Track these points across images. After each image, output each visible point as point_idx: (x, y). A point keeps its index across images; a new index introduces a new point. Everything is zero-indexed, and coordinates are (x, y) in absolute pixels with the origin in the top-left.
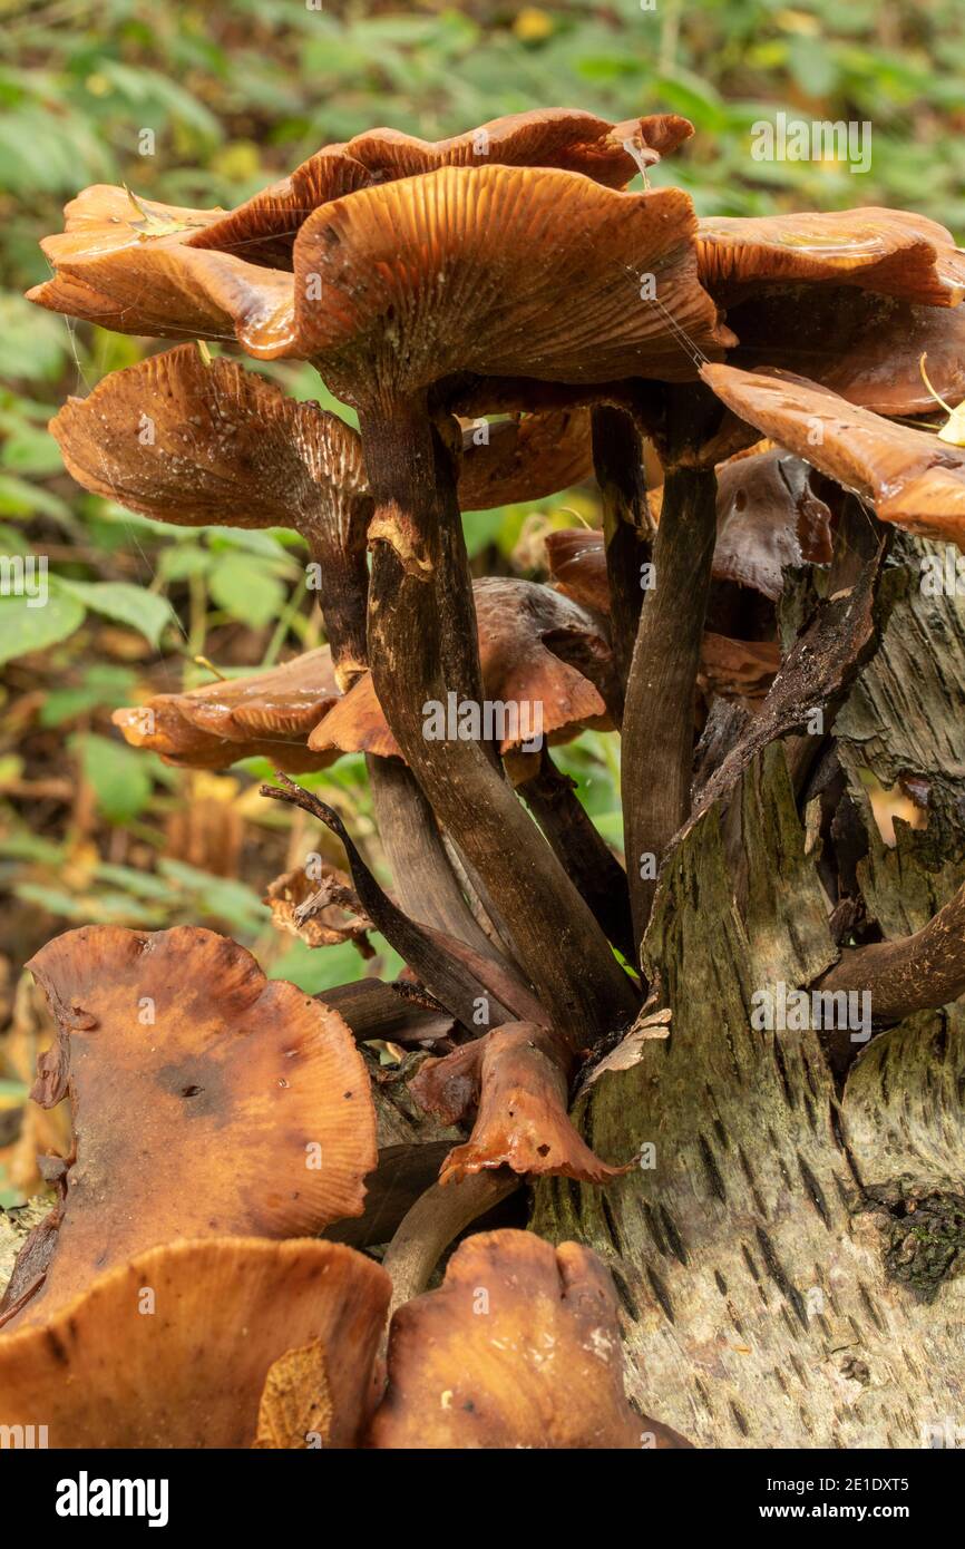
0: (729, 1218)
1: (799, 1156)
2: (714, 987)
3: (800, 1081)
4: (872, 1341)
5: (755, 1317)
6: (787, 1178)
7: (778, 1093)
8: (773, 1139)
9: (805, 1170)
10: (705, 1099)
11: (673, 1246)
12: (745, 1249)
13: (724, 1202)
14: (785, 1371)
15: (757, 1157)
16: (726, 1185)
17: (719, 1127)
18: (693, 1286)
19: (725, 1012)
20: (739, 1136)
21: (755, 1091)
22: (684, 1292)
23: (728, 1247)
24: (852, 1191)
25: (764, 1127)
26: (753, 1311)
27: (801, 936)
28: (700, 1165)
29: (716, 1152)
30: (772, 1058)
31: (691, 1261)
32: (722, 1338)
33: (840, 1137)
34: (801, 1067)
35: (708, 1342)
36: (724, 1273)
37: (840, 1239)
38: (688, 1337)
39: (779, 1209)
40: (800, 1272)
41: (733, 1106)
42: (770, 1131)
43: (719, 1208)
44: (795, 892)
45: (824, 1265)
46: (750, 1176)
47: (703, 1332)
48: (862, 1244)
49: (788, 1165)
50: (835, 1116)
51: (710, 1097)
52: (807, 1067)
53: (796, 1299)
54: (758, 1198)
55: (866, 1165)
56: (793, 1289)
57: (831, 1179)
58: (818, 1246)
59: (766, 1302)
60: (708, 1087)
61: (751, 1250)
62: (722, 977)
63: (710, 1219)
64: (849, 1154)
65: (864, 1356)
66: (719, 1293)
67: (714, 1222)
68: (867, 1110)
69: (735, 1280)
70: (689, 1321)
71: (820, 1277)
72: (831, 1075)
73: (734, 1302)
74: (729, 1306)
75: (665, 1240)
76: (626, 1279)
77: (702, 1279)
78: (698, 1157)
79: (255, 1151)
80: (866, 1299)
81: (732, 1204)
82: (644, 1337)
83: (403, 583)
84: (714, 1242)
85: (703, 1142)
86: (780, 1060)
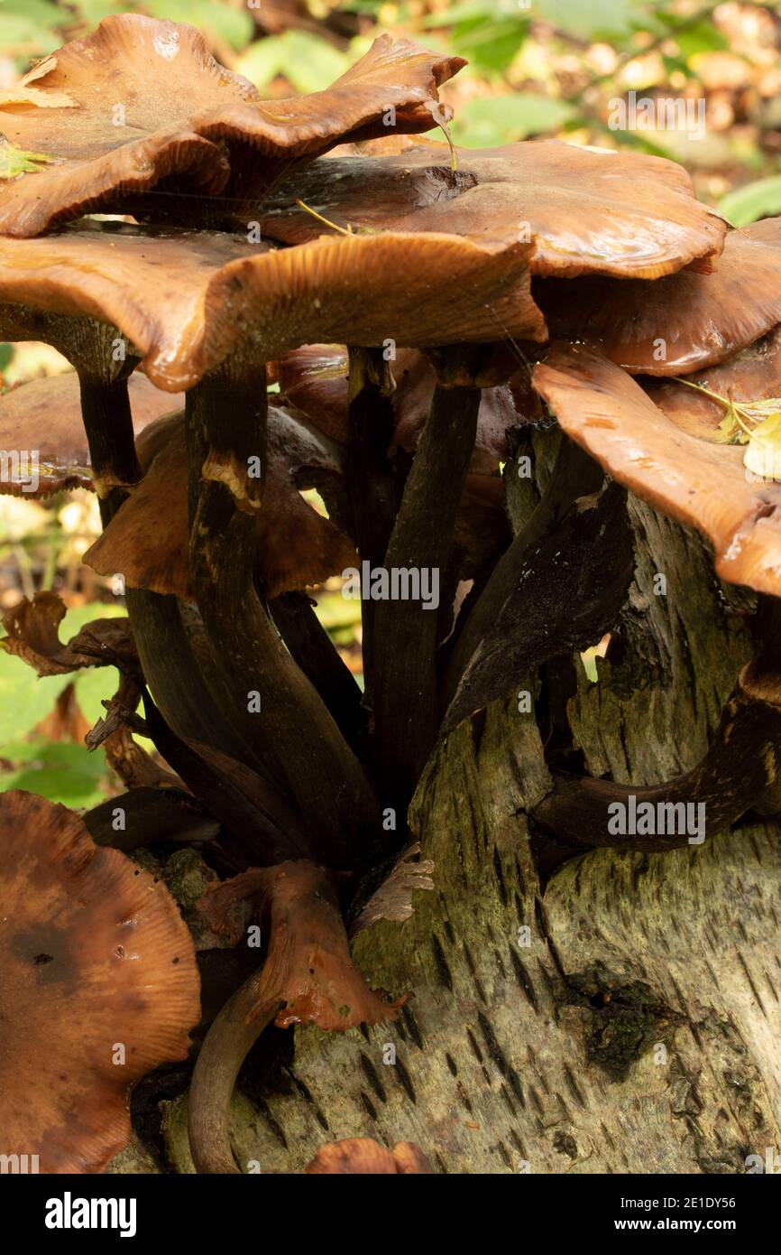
0: (455, 1004)
1: (511, 946)
2: (453, 816)
3: (512, 883)
4: (576, 1116)
5: (480, 1095)
6: (501, 966)
7: (495, 894)
8: (490, 934)
9: (515, 958)
10: (438, 904)
11: (411, 1031)
12: (470, 1033)
13: (451, 991)
14: (508, 1145)
15: (477, 950)
16: (453, 975)
17: (448, 926)
18: (429, 1068)
19: (459, 835)
20: (463, 933)
21: (477, 894)
22: (422, 1074)
23: (455, 1031)
24: (555, 978)
25: (483, 923)
26: (478, 1090)
27: (520, 763)
28: (432, 960)
29: (445, 948)
30: (492, 866)
31: (426, 1045)
32: (455, 1116)
33: (543, 929)
34: (514, 872)
35: (444, 1119)
36: (454, 1055)
37: (547, 1023)
38: (428, 1115)
39: (496, 995)
40: (517, 1053)
41: (459, 908)
42: (488, 927)
43: (447, 996)
44: (516, 725)
45: (535, 1046)
46: (472, 968)
47: (439, 1113)
48: (567, 1029)
49: (502, 955)
50: (540, 910)
51: (442, 903)
52: (519, 871)
53: (513, 1079)
54: (479, 986)
55: (565, 953)
56: (511, 1070)
57: (536, 967)
58: (529, 1029)
59: (489, 1082)
60: (442, 894)
61: (475, 1033)
62: (459, 807)
63: (440, 1006)
64: (550, 942)
65: (572, 1131)
66: (450, 1075)
67: (443, 1008)
68: (563, 902)
69: (463, 1061)
70: (427, 1100)
71: (532, 1056)
72: (538, 877)
73: (463, 1081)
74: (460, 1085)
75: (404, 1026)
76: (373, 1062)
77: (436, 1062)
78: (430, 953)
79: (98, 1015)
80: (570, 1078)
81: (457, 992)
82: (390, 1117)
83: (234, 517)
84: (444, 1027)
85: (436, 941)
86: (498, 866)
